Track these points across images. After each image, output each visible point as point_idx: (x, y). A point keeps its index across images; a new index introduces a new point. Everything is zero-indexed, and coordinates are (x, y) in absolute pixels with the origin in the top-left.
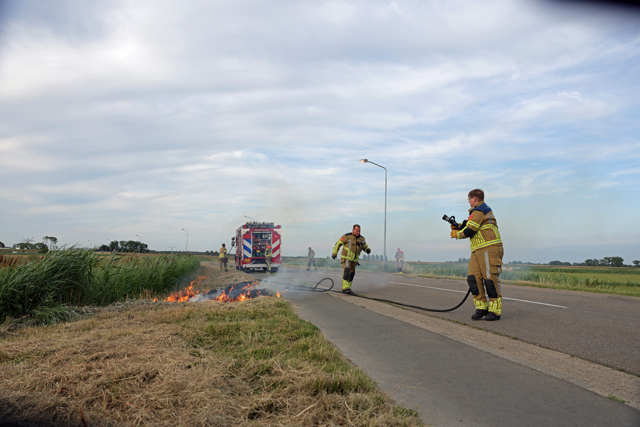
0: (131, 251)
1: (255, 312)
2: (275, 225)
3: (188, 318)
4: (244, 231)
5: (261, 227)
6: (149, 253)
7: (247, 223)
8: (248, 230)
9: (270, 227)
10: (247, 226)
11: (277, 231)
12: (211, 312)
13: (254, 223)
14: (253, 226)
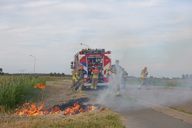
1: (90, 123)
2: (106, 51)
4: (81, 56)
5: (95, 52)
6: (4, 75)
7: (83, 50)
8: (84, 55)
9: (102, 53)
10: (83, 52)
11: (108, 56)
12: (54, 123)
13: (89, 49)
14: (87, 52)
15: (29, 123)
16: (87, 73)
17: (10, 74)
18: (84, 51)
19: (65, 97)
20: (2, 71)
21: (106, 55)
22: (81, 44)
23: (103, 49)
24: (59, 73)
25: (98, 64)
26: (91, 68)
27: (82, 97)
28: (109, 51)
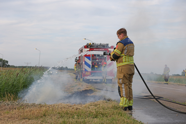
1: (97, 112)
2: (110, 46)
3: (45, 115)
5: (99, 47)
6: (9, 67)
7: (87, 44)
8: (88, 49)
9: (106, 47)
10: (87, 46)
12: (62, 111)
14: (92, 46)
15: (38, 110)
16: (91, 67)
17: (15, 66)
19: (69, 89)
20: (7, 63)
22: (85, 39)
23: (107, 44)
25: (101, 58)
26: (95, 62)
27: (87, 89)
28: (113, 46)
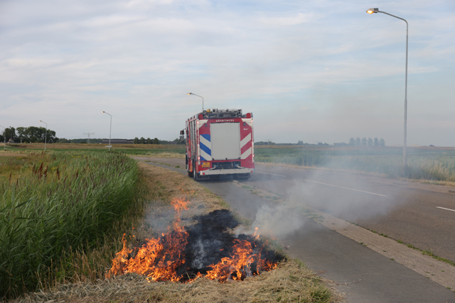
0: (34, 140)
2: (244, 113)
4: (200, 123)
5: (224, 116)
6: (58, 142)
7: (204, 111)
8: (206, 121)
10: (204, 115)
11: (247, 122)
13: (214, 111)
14: (212, 115)
18: (205, 113)
20: (54, 135)
21: (244, 120)
23: (239, 110)
24: (149, 139)
28: (249, 113)
